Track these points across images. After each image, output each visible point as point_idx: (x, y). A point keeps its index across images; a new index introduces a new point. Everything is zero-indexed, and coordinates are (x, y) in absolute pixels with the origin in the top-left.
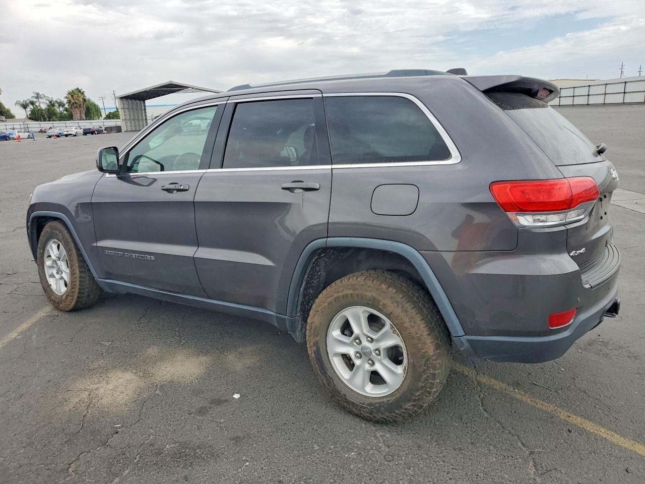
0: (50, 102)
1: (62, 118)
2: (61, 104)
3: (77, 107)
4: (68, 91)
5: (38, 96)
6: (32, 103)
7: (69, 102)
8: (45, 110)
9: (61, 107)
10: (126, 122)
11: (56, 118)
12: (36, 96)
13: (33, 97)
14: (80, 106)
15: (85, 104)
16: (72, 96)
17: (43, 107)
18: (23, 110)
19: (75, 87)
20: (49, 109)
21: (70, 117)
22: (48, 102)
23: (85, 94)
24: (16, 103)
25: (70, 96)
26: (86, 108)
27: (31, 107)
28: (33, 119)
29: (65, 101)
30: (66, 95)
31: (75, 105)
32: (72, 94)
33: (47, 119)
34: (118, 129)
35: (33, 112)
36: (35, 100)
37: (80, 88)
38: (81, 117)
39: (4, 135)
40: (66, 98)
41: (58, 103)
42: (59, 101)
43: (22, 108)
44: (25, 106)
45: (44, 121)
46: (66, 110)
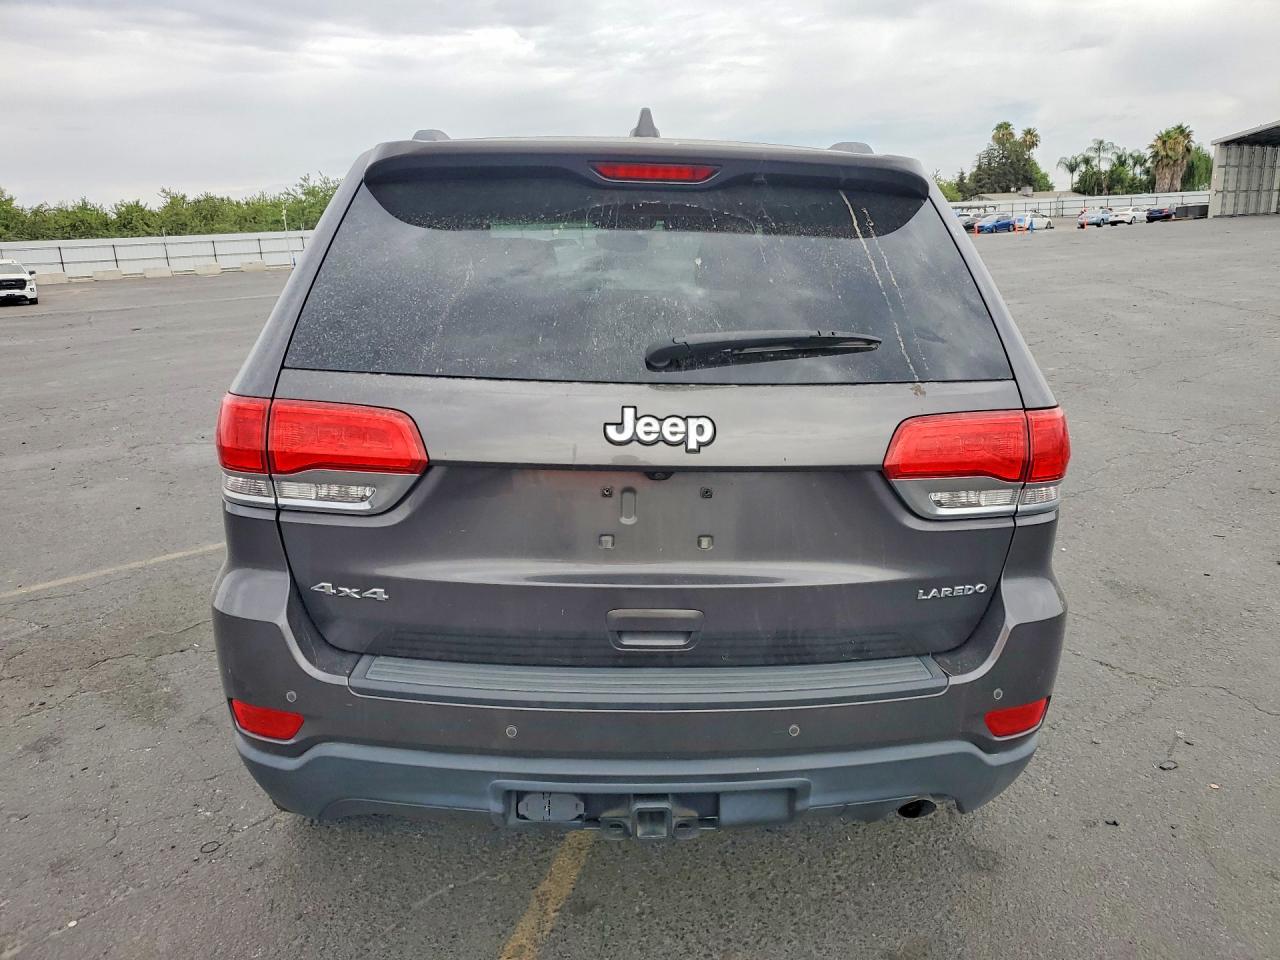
0: (1119, 158)
1: (1135, 188)
2: (1139, 161)
3: (1167, 165)
4: (1158, 133)
5: (1100, 147)
6: (1087, 161)
7: (1156, 155)
8: (1104, 174)
9: (1138, 166)
10: (1224, 197)
11: (1122, 187)
12: (1096, 146)
13: (1090, 149)
14: (1175, 161)
15: (1189, 157)
16: (1164, 143)
17: (1105, 167)
18: (1069, 175)
19: (1175, 124)
20: (1112, 171)
21: (1150, 186)
22: (1114, 158)
23: (1193, 138)
24: (1060, 162)
25: (1159, 143)
26: (1188, 164)
27: (1083, 168)
28: (1080, 192)
29: (1148, 153)
30: (1152, 142)
31: (1165, 161)
32: (1164, 139)
33: (1105, 191)
34: (1202, 212)
35: (1083, 180)
36: (1092, 154)
37: (1184, 126)
38: (1172, 184)
39: (1006, 221)
40: (1152, 146)
41: (1133, 158)
42: (1135, 154)
43: (1067, 170)
44: (1072, 169)
45: (1098, 195)
46: (1147, 172)
